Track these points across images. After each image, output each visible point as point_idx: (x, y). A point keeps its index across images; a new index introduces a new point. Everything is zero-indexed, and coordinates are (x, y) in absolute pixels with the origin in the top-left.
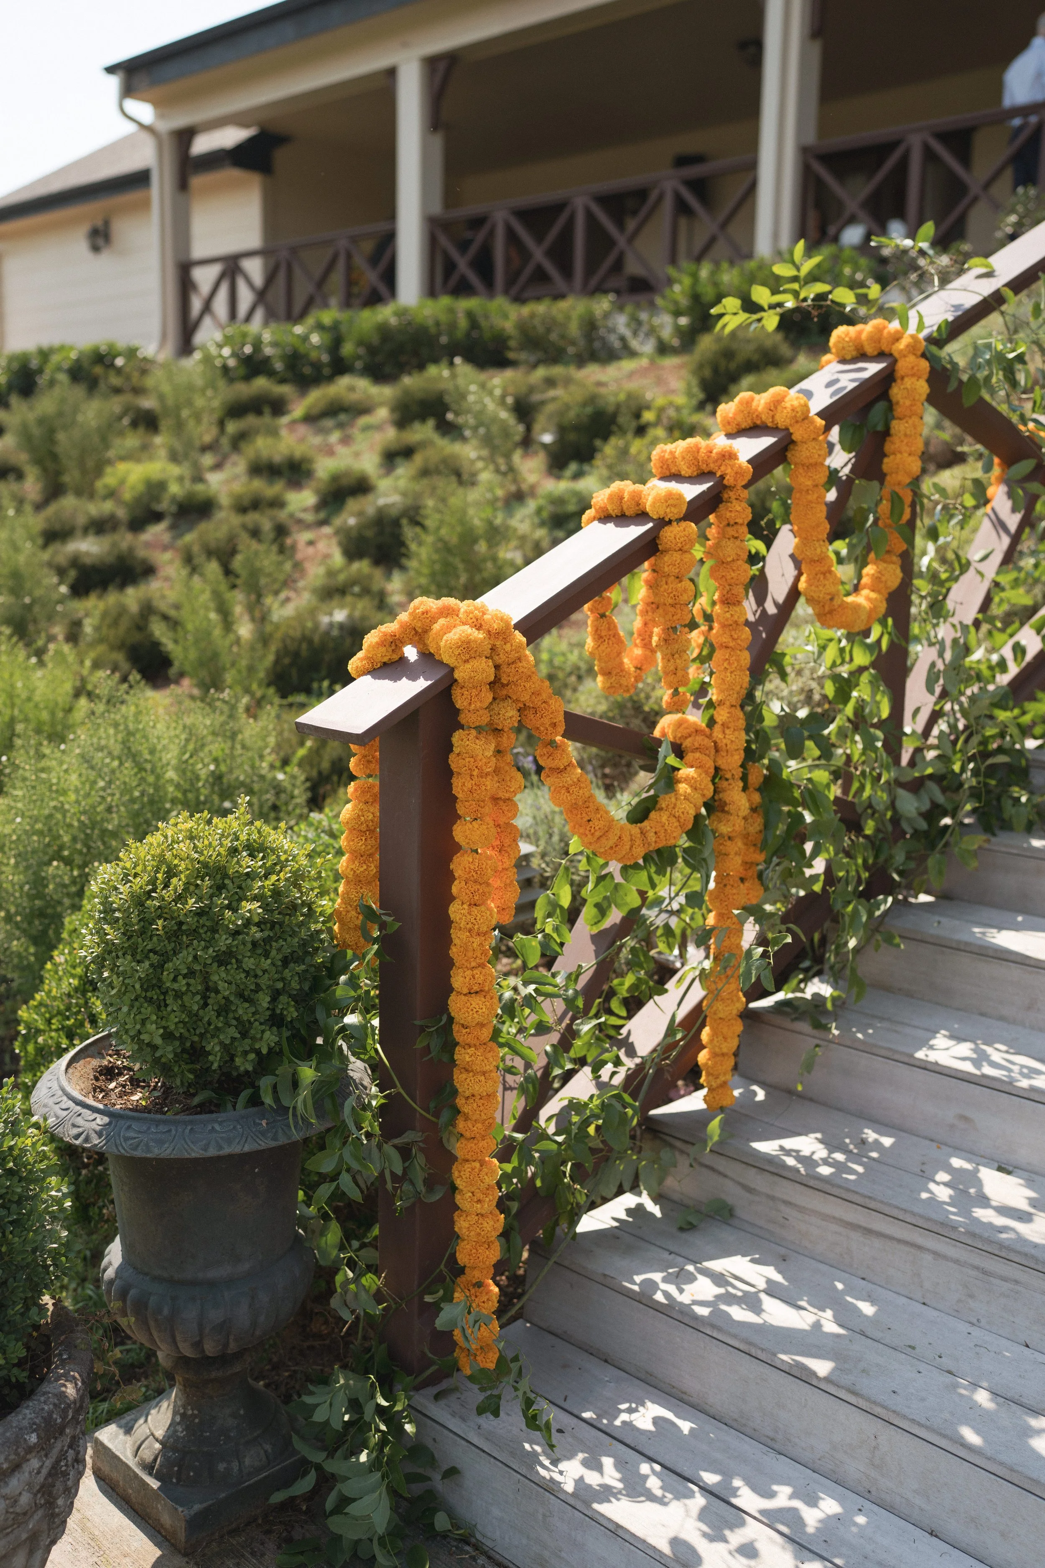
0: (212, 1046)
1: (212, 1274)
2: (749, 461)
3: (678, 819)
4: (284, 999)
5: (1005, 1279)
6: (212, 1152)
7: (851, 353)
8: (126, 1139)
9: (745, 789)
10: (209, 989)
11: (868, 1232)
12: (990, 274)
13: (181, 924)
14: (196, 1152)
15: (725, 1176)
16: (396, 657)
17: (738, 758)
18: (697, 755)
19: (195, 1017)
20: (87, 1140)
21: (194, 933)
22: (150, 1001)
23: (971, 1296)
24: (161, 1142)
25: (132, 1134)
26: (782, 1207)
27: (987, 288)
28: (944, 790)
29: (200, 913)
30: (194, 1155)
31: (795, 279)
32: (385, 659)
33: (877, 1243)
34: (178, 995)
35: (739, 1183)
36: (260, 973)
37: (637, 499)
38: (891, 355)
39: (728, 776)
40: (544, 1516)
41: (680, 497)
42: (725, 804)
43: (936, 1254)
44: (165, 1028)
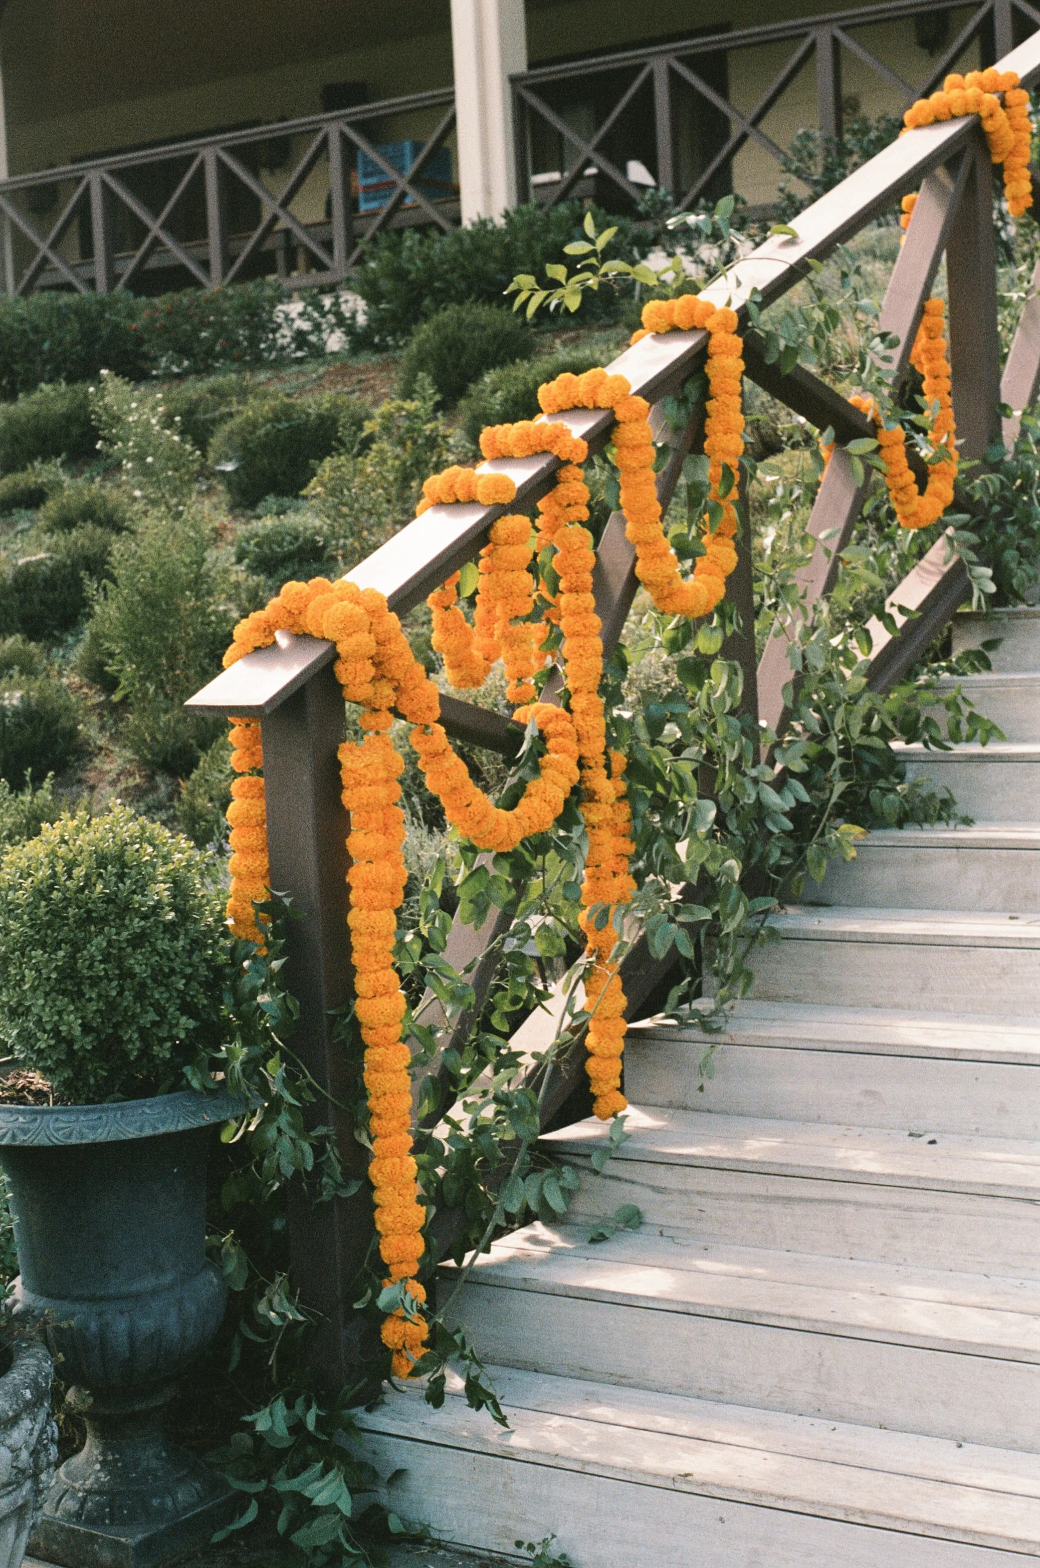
0: (130, 1034)
1: (137, 1286)
2: (584, 437)
3: (549, 803)
4: (194, 984)
5: (925, 1210)
6: (148, 1132)
7: (664, 327)
8: (58, 1130)
9: (609, 777)
10: (126, 974)
11: (789, 1200)
12: (793, 241)
13: (89, 912)
14: (131, 1133)
15: (633, 1182)
16: (269, 641)
17: (600, 744)
18: (560, 739)
19: (112, 1005)
20: (14, 1137)
21: (104, 920)
22: (64, 992)
23: (895, 1237)
24: (94, 1128)
25: (62, 1125)
26: (697, 1199)
27: (794, 255)
28: (809, 790)
29: (109, 900)
30: (131, 1136)
31: (593, 253)
32: (257, 644)
33: (799, 1209)
34: (95, 982)
35: (650, 1186)
36: (173, 956)
37: (469, 485)
38: (704, 329)
39: (592, 764)
40: (505, 1484)
41: (507, 483)
42: (595, 793)
43: (857, 1204)
44: (82, 1018)
